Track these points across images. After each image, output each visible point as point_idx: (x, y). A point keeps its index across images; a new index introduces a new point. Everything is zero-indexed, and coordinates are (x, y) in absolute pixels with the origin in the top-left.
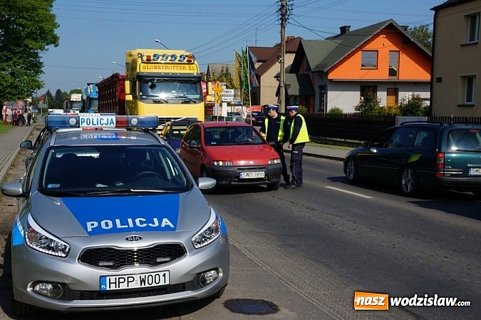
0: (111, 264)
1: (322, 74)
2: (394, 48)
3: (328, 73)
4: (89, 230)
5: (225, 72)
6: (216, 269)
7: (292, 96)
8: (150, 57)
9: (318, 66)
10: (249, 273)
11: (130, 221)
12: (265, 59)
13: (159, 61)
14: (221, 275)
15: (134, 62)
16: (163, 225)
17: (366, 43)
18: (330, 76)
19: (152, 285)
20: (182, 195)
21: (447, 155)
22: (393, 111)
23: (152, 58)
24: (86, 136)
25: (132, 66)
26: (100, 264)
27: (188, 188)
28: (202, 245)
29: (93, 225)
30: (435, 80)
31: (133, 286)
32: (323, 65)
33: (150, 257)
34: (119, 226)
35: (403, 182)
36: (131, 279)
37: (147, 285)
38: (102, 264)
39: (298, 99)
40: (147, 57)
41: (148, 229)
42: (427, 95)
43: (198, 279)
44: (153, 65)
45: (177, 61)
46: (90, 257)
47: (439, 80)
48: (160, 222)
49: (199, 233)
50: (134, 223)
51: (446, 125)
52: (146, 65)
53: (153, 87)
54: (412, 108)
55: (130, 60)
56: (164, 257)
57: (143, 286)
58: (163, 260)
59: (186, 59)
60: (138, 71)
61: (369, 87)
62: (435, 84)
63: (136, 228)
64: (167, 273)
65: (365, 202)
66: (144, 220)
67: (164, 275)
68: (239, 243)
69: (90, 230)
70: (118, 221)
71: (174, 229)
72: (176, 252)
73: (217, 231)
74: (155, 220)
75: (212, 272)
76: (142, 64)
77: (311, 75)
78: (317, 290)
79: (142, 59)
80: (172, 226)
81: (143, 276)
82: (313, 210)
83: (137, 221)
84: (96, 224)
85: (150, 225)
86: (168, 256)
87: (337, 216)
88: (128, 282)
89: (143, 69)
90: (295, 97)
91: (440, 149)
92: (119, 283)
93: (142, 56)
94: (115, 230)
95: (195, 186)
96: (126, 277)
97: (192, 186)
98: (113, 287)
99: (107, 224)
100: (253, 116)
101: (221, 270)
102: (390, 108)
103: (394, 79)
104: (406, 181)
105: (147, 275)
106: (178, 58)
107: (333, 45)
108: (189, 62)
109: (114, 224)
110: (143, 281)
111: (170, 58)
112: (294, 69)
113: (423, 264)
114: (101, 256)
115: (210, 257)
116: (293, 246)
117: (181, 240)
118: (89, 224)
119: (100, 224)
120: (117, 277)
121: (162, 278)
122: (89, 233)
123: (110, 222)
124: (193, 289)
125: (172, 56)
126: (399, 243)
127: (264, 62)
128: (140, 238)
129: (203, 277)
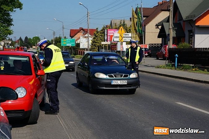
3: (195, 21)
5: (122, 23)
9: (188, 17)
32: (193, 16)
77: (182, 23)
107: (197, 3)
127: (147, 17)
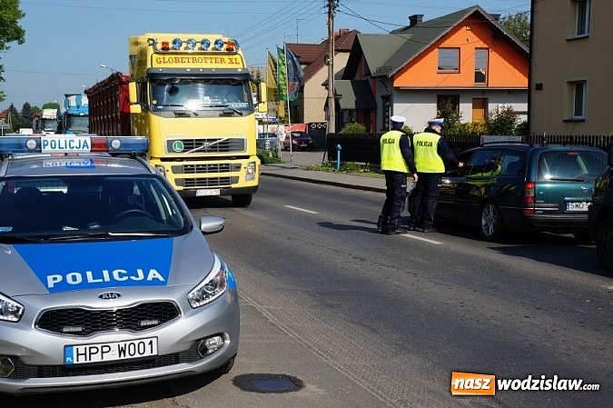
0: (80, 329)
1: (386, 79)
2: (481, 44)
3: (393, 78)
4: (49, 286)
5: (255, 77)
6: (221, 335)
7: (346, 110)
8: (167, 44)
9: (379, 70)
10: (270, 341)
11: (106, 273)
12: (309, 60)
13: (182, 50)
14: (228, 342)
15: (143, 53)
16: (150, 278)
17: (444, 38)
18: (397, 83)
19: (134, 356)
20: (177, 240)
21: (538, 186)
22: (480, 129)
23: (171, 45)
24: (50, 164)
25: (138, 60)
26: (65, 330)
27: (186, 229)
28: (201, 304)
29: (55, 279)
30: (534, 87)
31: (108, 357)
32: (387, 68)
33: (132, 319)
34: (90, 279)
35: (484, 222)
36: (105, 349)
37: (128, 356)
38: (68, 330)
39: (355, 114)
40: (163, 43)
41: (129, 283)
42: (523, 107)
43: (197, 348)
44: (173, 56)
45: (210, 50)
46: (51, 321)
47: (539, 87)
48: (146, 274)
49: (198, 288)
50: (111, 276)
51: (537, 146)
52: (161, 56)
53: (173, 91)
54: (503, 125)
55: (135, 50)
56: (150, 319)
57: (122, 357)
58: (149, 323)
59: (225, 46)
60: (149, 66)
61: (446, 98)
62: (534, 93)
63: (113, 283)
64: (154, 340)
65: (433, 249)
66: (124, 272)
67: (151, 343)
68: (260, 304)
69: (51, 285)
70: (89, 274)
71: (164, 283)
72: (166, 312)
73: (222, 285)
74: (140, 272)
75: (216, 338)
76: (155, 56)
77: (371, 81)
78: (357, 360)
79: (155, 48)
80: (161, 279)
81: (122, 345)
82: (362, 260)
83: (115, 273)
84: (60, 278)
85: (133, 278)
86: (155, 318)
87: (394, 267)
88: (103, 352)
89: (157, 63)
90: (351, 111)
91: (529, 178)
92: (90, 354)
93: (154, 44)
94: (85, 285)
95: (196, 228)
96: (99, 346)
97: (192, 227)
98: (82, 360)
99: (74, 278)
100: (293, 137)
101: (227, 335)
102: (476, 125)
103: (481, 85)
104: (487, 221)
105: (128, 343)
106: (212, 46)
107: (400, 40)
108: (230, 52)
109: (84, 277)
110: (122, 351)
111: (198, 45)
112: (348, 73)
113: (496, 326)
114: (66, 320)
115: (212, 319)
116: (331, 306)
117: (174, 298)
118: (50, 278)
119: (65, 279)
120: (88, 347)
121: (148, 347)
122: (50, 290)
123: (79, 276)
124: (190, 361)
125: (202, 43)
126: (469, 300)
127: (308, 64)
128: (119, 295)
129: (203, 345)
